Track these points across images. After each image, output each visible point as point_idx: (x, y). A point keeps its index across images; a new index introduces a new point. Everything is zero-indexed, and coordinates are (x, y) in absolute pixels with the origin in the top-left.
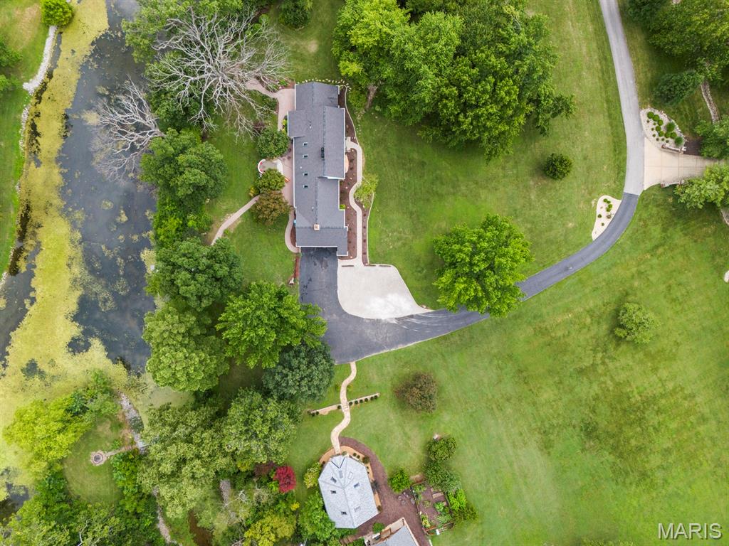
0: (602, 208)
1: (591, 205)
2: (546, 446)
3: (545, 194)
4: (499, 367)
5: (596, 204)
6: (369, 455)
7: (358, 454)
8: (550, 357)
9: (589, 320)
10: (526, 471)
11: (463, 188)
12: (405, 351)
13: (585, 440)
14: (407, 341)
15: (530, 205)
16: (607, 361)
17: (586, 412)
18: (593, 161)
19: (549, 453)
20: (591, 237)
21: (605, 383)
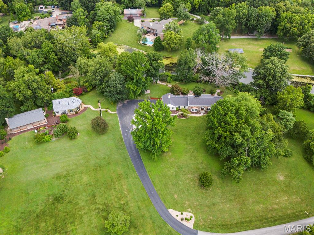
0: (187, 215)
1: (188, 209)
2: (58, 177)
3: (191, 181)
4: (104, 158)
5: (189, 212)
6: (78, 114)
7: (80, 111)
8: (105, 181)
9: (122, 202)
10: (48, 167)
11: (190, 147)
12: (118, 127)
13: (54, 197)
14: (123, 128)
15: (185, 175)
16: (97, 211)
17: (70, 198)
18: (214, 210)
19: (54, 178)
20: (170, 208)
21: (84, 209)
